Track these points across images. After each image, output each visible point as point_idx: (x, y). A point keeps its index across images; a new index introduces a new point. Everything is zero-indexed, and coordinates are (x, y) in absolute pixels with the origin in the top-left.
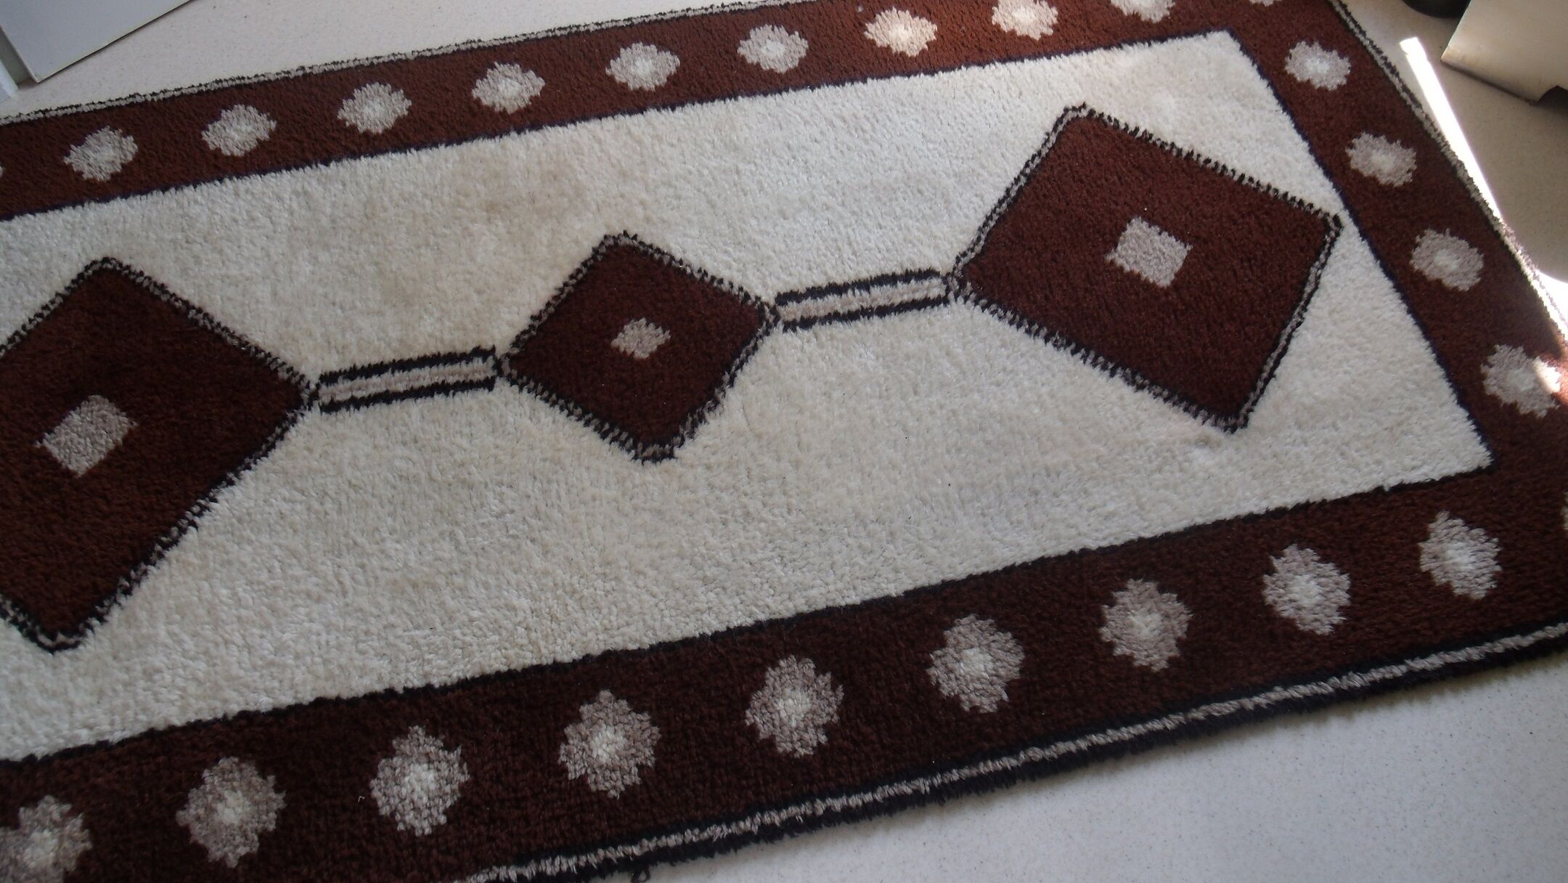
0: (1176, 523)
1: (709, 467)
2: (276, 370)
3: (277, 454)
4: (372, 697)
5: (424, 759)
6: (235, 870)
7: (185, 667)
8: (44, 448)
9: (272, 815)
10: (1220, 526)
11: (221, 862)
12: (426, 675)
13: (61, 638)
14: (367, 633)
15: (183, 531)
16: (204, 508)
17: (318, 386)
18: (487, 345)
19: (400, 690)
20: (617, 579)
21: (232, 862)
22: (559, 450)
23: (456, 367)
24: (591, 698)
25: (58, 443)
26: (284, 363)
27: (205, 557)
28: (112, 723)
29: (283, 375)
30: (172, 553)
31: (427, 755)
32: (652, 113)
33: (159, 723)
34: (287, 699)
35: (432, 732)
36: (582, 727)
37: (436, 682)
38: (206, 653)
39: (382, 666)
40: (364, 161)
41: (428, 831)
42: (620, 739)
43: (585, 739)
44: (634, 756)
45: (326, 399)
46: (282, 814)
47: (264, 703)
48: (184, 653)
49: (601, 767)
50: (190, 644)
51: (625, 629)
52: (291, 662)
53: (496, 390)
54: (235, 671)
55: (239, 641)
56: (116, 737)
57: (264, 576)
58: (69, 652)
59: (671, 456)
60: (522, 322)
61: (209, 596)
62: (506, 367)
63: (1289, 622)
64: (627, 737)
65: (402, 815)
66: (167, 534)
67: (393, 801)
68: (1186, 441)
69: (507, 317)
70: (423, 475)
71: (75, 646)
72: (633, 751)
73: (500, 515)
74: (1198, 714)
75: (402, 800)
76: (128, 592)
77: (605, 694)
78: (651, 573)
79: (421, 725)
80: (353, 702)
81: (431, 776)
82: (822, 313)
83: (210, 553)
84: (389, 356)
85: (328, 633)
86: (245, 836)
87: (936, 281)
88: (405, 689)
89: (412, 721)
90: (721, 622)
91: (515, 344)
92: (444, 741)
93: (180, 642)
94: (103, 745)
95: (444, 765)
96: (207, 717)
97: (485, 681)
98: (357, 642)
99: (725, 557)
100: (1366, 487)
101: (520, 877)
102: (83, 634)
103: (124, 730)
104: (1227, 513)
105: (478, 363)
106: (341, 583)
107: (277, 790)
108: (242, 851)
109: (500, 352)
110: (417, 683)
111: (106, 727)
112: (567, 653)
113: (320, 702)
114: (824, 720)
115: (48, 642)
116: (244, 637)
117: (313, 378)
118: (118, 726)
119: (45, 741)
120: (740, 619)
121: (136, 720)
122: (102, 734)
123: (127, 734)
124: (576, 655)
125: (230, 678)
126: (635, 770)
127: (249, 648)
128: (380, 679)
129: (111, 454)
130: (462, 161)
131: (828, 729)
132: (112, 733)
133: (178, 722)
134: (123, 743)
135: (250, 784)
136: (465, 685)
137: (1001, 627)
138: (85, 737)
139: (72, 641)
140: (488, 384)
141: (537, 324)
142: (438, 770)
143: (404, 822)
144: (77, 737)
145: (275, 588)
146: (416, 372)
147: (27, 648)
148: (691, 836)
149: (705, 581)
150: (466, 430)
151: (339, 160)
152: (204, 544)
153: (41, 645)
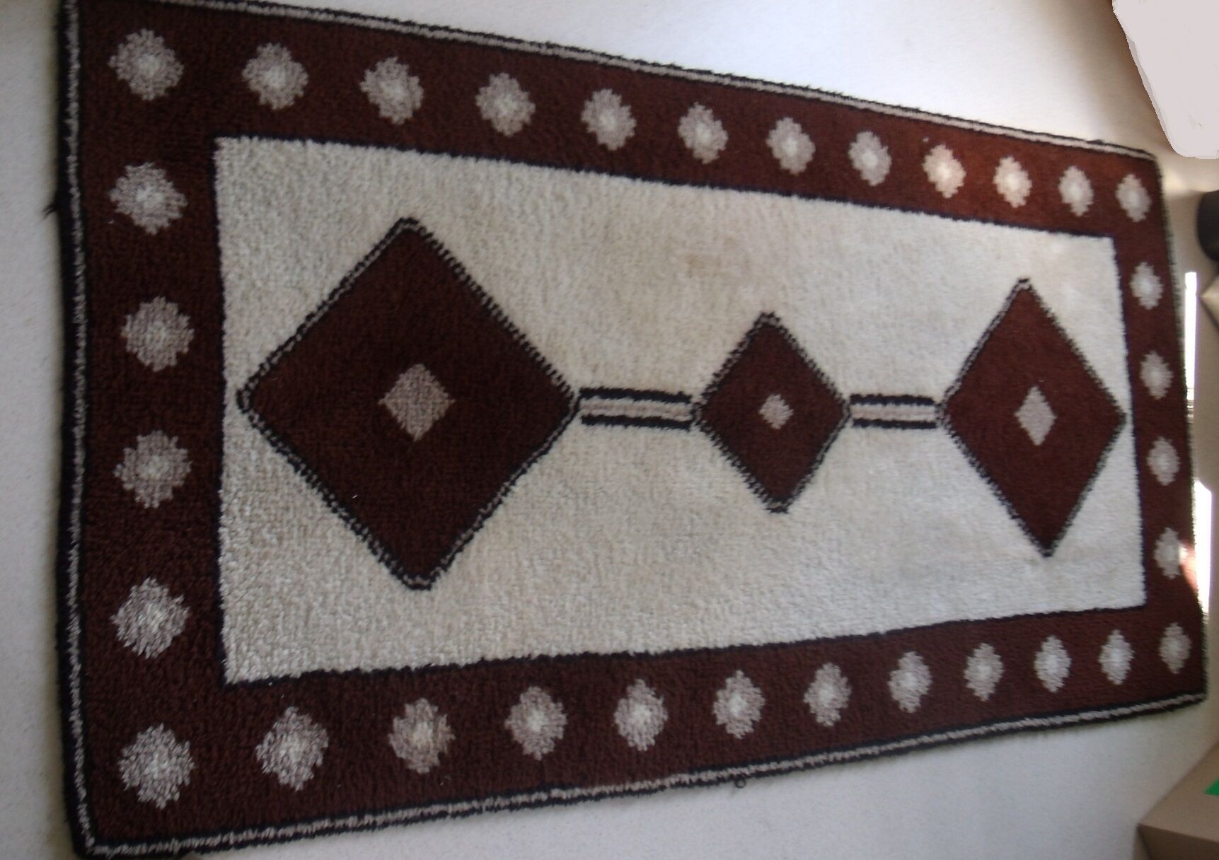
0: (1009, 613)
1: (804, 524)
2: (549, 377)
3: (554, 452)
4: (615, 655)
5: (644, 702)
6: (541, 762)
7: (503, 617)
8: (384, 406)
9: (561, 729)
10: (1027, 617)
11: (531, 756)
12: (645, 644)
13: (419, 580)
14: (614, 609)
15: (495, 507)
16: (508, 490)
17: (580, 398)
18: (688, 392)
19: (631, 653)
20: (751, 596)
21: (538, 756)
22: (727, 492)
23: (669, 406)
24: (731, 675)
25: (396, 404)
26: (555, 372)
27: (511, 532)
28: (459, 652)
29: (554, 381)
30: (488, 523)
31: (646, 700)
32: (795, 199)
33: (490, 657)
34: (567, 651)
35: (650, 684)
36: (727, 692)
37: (652, 651)
38: (516, 608)
39: (621, 634)
40: (604, 178)
41: (646, 749)
42: (745, 703)
43: (727, 700)
44: (750, 715)
45: (584, 412)
46: (566, 728)
47: (554, 652)
48: (502, 606)
49: (735, 719)
50: (505, 600)
51: (752, 632)
52: (569, 624)
53: (692, 433)
54: (536, 626)
55: (535, 601)
56: (462, 662)
57: (551, 556)
58: (426, 593)
59: (784, 510)
60: (709, 378)
61: (515, 564)
62: (699, 413)
63: (1040, 682)
64: (748, 702)
65: (633, 737)
66: (485, 508)
67: (629, 729)
68: (1025, 560)
69: (700, 369)
70: (647, 495)
71: (429, 588)
72: (750, 712)
73: (691, 535)
74: (993, 728)
75: (633, 727)
76: (460, 549)
77: (740, 673)
78: (769, 595)
79: (643, 679)
80: (606, 656)
81: (648, 714)
82: (873, 417)
83: (515, 529)
84: (626, 385)
85: (590, 605)
86: (545, 740)
87: (931, 409)
88: (635, 653)
89: (639, 675)
90: (799, 635)
91: (704, 395)
92: (656, 692)
93: (500, 598)
94: (453, 667)
95: (655, 708)
96: (519, 655)
97: (677, 653)
98: (608, 615)
99: (805, 590)
100: (1091, 607)
101: (690, 780)
102: (433, 580)
103: (467, 658)
104: (1031, 610)
105: (681, 407)
106: (598, 569)
107: (563, 712)
108: (545, 751)
109: (694, 400)
110: (641, 649)
111: (456, 655)
112: (723, 643)
113: (586, 655)
114: (839, 706)
115: (410, 582)
116: (539, 600)
117: (575, 389)
118: (463, 653)
119: (416, 658)
120: (808, 635)
121: (474, 653)
122: (453, 658)
123: (469, 661)
124: (727, 645)
125: (533, 630)
126: (750, 723)
127: (543, 608)
128: (620, 644)
129: (435, 423)
130: (672, 204)
131: (841, 711)
132: (461, 658)
133: (501, 656)
134: (468, 667)
135: (547, 707)
136: (667, 655)
137: (925, 662)
138: (443, 660)
139: (426, 583)
140: (685, 426)
141: (718, 380)
142: (651, 710)
143: (633, 741)
144: (438, 659)
145: (559, 566)
146: (642, 403)
147: (395, 583)
148: (773, 766)
149: (795, 604)
150: (673, 463)
151: (588, 171)
152: (509, 522)
153: (405, 583)
